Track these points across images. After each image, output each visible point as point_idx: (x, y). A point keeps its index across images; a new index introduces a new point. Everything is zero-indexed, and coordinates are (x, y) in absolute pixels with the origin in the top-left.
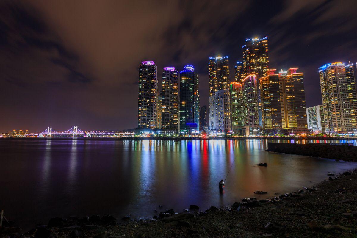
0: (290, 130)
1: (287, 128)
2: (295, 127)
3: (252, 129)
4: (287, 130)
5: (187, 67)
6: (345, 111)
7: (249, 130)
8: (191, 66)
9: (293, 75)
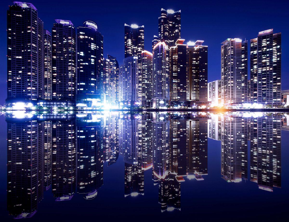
0: (193, 102)
1: (191, 100)
2: (197, 99)
3: (159, 101)
4: (190, 101)
5: (87, 23)
6: (238, 88)
7: (156, 102)
8: (93, 23)
9: (200, 47)
